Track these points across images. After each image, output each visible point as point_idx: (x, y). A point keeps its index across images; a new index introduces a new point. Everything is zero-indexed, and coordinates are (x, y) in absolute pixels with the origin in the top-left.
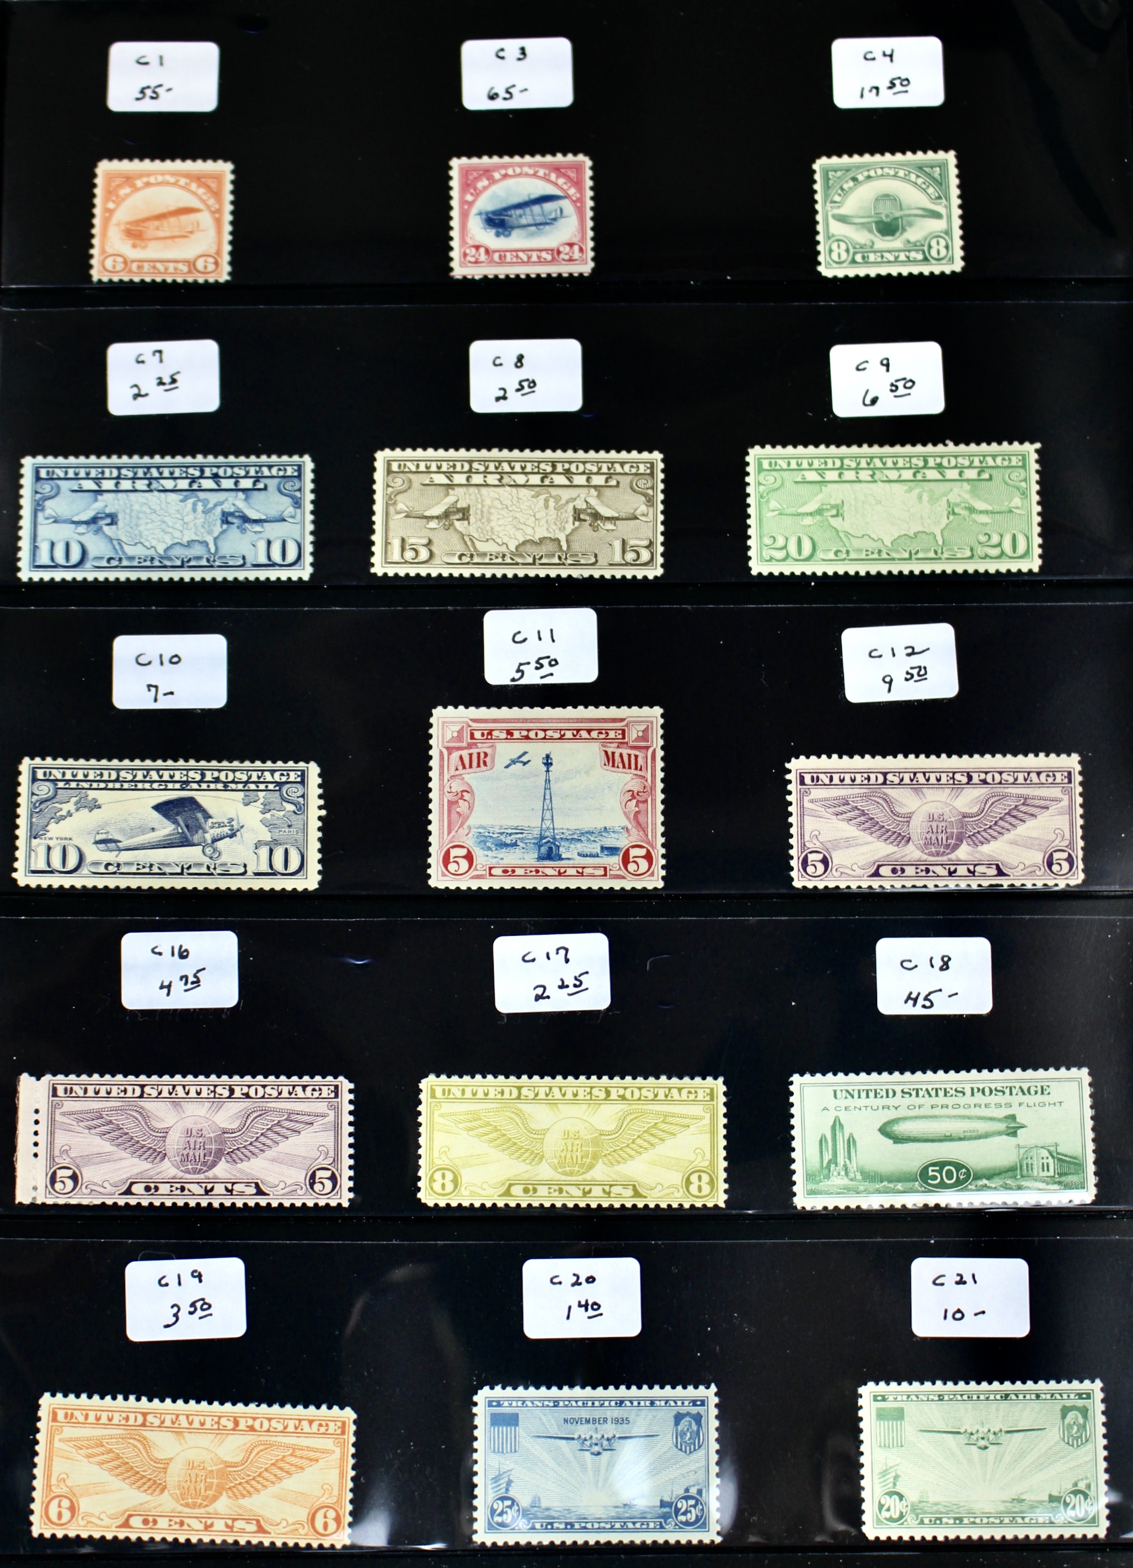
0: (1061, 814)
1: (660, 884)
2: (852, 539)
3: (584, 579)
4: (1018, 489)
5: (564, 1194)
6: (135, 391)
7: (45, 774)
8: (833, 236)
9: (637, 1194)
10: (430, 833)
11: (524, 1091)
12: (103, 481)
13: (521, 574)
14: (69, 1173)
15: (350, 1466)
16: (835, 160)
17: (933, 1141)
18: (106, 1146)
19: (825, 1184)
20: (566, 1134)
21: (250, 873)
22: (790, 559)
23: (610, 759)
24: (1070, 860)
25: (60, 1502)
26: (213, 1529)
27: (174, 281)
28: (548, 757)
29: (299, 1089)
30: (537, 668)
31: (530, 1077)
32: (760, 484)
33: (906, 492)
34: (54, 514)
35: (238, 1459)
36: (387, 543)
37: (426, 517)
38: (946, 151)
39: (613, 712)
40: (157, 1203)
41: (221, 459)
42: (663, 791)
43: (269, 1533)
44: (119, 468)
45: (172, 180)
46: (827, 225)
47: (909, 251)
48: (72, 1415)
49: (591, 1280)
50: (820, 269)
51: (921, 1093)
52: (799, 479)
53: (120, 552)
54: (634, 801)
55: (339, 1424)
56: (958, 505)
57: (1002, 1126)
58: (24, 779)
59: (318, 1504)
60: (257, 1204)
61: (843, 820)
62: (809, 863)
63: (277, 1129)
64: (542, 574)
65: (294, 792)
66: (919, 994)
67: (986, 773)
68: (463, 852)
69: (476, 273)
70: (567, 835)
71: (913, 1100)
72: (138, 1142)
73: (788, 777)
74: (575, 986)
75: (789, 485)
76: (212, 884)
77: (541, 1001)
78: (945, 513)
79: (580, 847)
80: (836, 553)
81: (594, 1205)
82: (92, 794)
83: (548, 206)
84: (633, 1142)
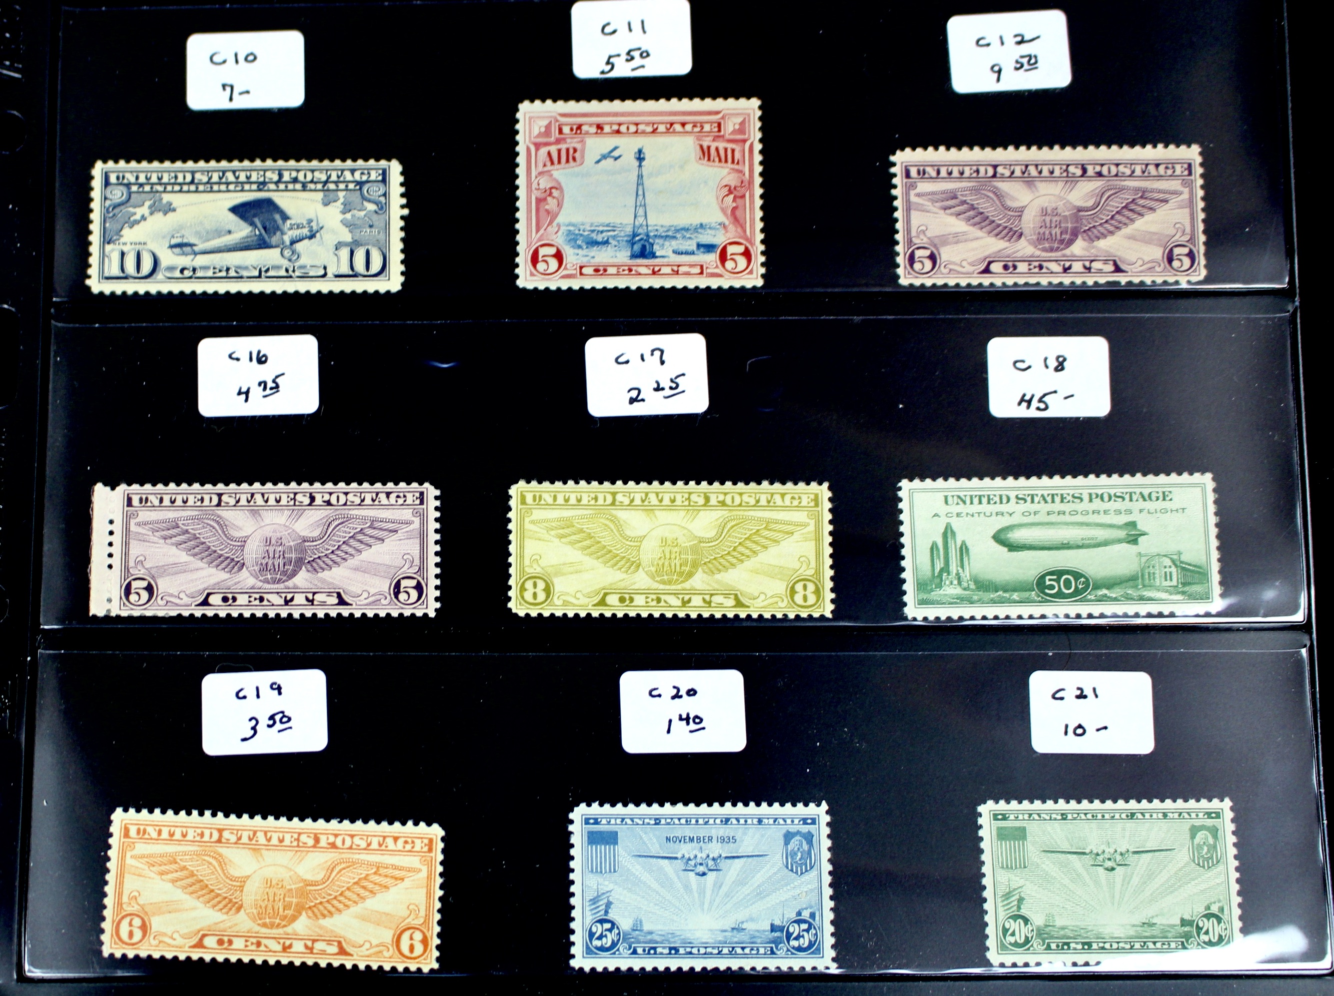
0: (1181, 207)
1: (760, 283)
5: (662, 604)
7: (118, 178)
9: (739, 604)
10: (517, 232)
11: (619, 497)
14: (145, 584)
15: (438, 885)
17: (1049, 548)
18: (183, 557)
19: (936, 594)
20: (664, 541)
21: (330, 274)
23: (705, 153)
24: (1191, 255)
25: (131, 920)
26: (292, 950)
28: (640, 151)
29: (382, 497)
30: (627, 60)
31: (625, 483)
35: (319, 877)
39: (708, 104)
40: (235, 614)
42: (762, 185)
43: (352, 955)
48: (145, 831)
49: (692, 692)
51: (1036, 499)
54: (732, 196)
55: (426, 841)
57: (1122, 534)
58: (97, 183)
59: (403, 925)
60: (339, 615)
61: (951, 214)
62: (916, 259)
63: (360, 537)
65: (376, 191)
66: (1033, 396)
67: (1102, 165)
68: (553, 251)
70: (661, 232)
71: (1028, 506)
72: (215, 551)
73: (893, 170)
74: (671, 388)
76: (291, 287)
77: (635, 403)
79: (674, 244)
81: (694, 615)
82: (166, 198)
84: (734, 549)
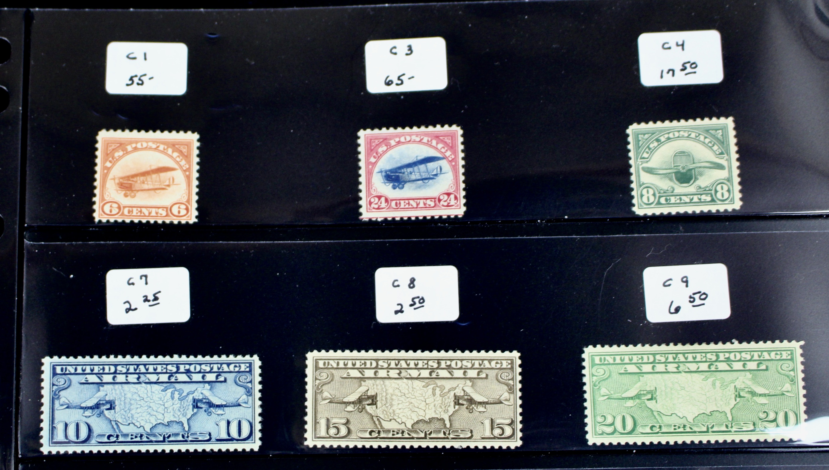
2: (664, 418)
3: (463, 449)
4: (788, 377)
6: (127, 306)
8: (643, 184)
12: (103, 375)
13: (416, 445)
16: (643, 125)
22: (617, 433)
27: (156, 222)
32: (593, 375)
33: (703, 380)
34: (67, 401)
36: (316, 423)
37: (345, 403)
38: (727, 117)
41: (192, 358)
44: (116, 366)
45: (154, 146)
46: (639, 176)
47: (701, 195)
50: (634, 209)
52: (622, 371)
53: (117, 431)
56: (743, 390)
64: (432, 445)
69: (379, 216)
75: (615, 376)
78: (734, 396)
80: (652, 428)
83: (431, 165)
